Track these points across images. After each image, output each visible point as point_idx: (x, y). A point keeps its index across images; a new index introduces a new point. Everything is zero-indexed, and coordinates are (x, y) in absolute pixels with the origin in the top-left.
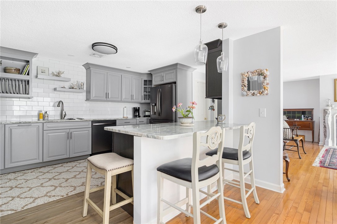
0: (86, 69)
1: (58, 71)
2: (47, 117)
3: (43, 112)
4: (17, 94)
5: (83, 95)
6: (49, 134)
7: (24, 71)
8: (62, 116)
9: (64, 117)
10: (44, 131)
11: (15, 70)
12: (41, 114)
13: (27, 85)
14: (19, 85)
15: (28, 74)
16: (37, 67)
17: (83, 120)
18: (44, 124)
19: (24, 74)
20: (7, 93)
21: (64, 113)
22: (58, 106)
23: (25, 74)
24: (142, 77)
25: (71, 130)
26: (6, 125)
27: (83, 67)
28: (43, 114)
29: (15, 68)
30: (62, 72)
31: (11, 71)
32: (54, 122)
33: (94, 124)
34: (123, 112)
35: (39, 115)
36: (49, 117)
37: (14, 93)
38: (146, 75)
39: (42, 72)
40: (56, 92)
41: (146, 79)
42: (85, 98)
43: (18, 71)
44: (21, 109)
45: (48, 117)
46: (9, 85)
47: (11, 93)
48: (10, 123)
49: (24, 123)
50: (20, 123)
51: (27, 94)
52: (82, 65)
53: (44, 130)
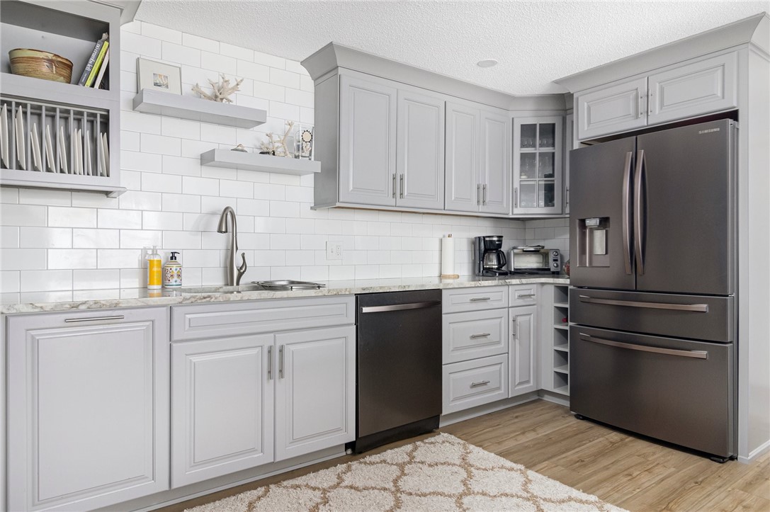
0: (315, 80)
1: (217, 79)
2: (175, 278)
3: (162, 256)
4: (62, 171)
5: (304, 188)
6: (195, 359)
7: (88, 68)
8: (232, 274)
9: (240, 275)
10: (174, 345)
11: (51, 61)
12: (155, 263)
13: (99, 135)
14: (68, 138)
15: (105, 85)
16: (138, 60)
17: (323, 291)
18: (175, 309)
19: (89, 82)
20: (20, 167)
21: (238, 261)
22: (220, 231)
23: (93, 86)
24: (512, 115)
25: (282, 339)
26: (11, 320)
27: (304, 71)
28: (162, 263)
29: (50, 56)
30: (232, 84)
31: (34, 65)
32: (214, 303)
33: (366, 310)
34: (437, 254)
35: (146, 268)
36: (183, 275)
37: (48, 170)
38: (530, 106)
39: (156, 84)
40: (207, 171)
41: (530, 121)
42: (310, 199)
43: (65, 72)
44: (79, 242)
45: (179, 276)
46: (30, 133)
47: (35, 169)
48: (30, 310)
49: (89, 309)
50: (75, 307)
51: (102, 175)
52: (302, 63)
53: (177, 341)
